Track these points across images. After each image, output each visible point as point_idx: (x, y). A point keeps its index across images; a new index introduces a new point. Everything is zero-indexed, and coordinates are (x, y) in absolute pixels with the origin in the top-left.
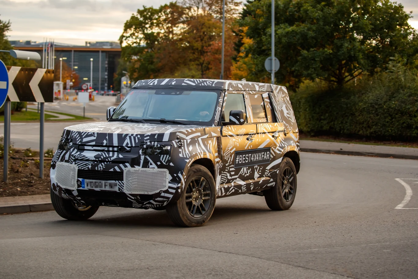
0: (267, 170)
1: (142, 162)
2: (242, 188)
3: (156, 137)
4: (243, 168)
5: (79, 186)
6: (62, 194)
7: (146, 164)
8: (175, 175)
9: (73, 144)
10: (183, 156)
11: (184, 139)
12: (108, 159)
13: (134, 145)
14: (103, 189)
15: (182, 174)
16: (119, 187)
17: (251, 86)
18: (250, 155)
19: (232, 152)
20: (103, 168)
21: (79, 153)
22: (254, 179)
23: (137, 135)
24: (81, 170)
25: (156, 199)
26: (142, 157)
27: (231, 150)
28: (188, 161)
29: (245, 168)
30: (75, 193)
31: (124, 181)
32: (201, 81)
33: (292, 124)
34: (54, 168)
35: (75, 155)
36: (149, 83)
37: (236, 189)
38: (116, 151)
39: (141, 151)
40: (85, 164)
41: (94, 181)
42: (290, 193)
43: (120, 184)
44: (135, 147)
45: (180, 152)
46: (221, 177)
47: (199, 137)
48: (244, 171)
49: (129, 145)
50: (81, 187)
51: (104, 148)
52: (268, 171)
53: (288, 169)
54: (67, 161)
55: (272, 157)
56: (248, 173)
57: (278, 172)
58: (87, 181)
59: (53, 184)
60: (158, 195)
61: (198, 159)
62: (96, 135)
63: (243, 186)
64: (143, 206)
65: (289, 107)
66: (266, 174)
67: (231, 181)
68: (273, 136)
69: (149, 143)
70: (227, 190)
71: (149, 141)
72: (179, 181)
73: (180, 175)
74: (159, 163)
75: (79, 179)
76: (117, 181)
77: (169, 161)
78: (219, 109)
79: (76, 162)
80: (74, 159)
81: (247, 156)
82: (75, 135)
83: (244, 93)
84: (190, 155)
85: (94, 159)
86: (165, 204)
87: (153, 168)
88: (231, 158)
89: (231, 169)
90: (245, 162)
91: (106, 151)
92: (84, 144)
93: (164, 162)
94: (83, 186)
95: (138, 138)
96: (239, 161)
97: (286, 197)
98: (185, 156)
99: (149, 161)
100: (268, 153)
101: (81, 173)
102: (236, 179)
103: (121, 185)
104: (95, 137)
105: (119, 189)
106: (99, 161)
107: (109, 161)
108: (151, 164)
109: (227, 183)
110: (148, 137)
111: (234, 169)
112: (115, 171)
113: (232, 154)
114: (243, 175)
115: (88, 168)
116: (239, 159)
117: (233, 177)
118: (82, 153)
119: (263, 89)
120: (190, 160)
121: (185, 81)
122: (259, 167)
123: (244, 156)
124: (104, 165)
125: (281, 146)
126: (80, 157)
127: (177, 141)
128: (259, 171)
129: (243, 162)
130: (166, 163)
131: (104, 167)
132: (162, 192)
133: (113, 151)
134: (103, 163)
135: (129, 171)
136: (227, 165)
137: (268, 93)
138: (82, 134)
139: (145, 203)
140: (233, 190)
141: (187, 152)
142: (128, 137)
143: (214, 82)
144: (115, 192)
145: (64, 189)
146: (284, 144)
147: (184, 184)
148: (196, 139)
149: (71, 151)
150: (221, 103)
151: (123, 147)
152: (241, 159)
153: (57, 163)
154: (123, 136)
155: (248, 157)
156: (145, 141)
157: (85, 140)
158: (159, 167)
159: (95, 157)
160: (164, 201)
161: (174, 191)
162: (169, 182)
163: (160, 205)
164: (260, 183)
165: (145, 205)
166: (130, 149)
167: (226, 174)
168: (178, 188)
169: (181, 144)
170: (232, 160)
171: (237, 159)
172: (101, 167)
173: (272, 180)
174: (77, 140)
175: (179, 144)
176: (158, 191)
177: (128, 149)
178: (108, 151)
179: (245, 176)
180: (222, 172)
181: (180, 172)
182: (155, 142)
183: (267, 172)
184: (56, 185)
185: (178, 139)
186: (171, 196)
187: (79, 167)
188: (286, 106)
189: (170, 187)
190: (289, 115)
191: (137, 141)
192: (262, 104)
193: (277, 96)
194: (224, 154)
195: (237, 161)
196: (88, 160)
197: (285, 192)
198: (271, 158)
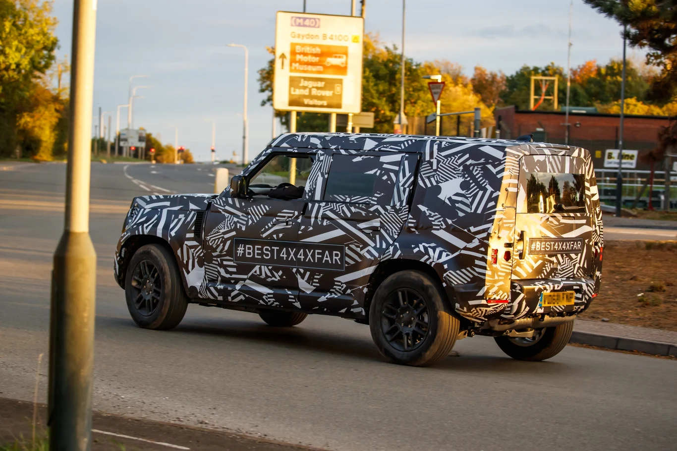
0: (339, 282)
2: (264, 297)
4: (259, 266)
18: (276, 248)
19: (226, 236)
27: (225, 233)
29: (265, 268)
37: (247, 296)
46: (206, 271)
48: (262, 270)
52: (344, 286)
55: (351, 262)
56: (274, 277)
57: (365, 291)
61: (137, 234)
63: (267, 295)
66: (337, 289)
67: (232, 281)
70: (224, 293)
81: (267, 249)
88: (224, 246)
89: (226, 263)
90: (262, 257)
96: (244, 254)
100: (337, 254)
102: (244, 280)
109: (223, 282)
111: (235, 264)
113: (227, 240)
114: (262, 277)
117: (235, 276)
122: (309, 273)
123: (256, 247)
125: (379, 247)
128: (310, 279)
129: (257, 257)
136: (214, 254)
140: (241, 297)
152: (251, 251)
155: (272, 251)
164: (319, 300)
167: (217, 268)
170: (226, 248)
171: (240, 248)
173: (356, 302)
179: (268, 279)
180: (205, 263)
183: (339, 286)
194: (208, 238)
195: (240, 252)
198: (347, 263)
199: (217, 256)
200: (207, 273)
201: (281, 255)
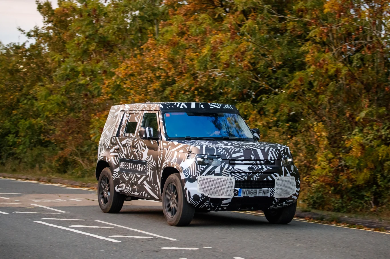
1: (283, 171)
3: (286, 151)
5: (235, 195)
6: (205, 203)
7: (285, 174)
8: (297, 181)
9: (223, 159)
13: (276, 159)
14: (257, 195)
16: (271, 193)
21: (231, 167)
23: (276, 150)
24: (238, 181)
25: (287, 201)
26: (283, 168)
30: (227, 201)
31: (275, 188)
39: (281, 163)
40: (242, 176)
43: (272, 190)
49: (273, 159)
50: (237, 195)
51: (252, 162)
54: (218, 174)
58: (243, 190)
60: (291, 197)
62: (242, 151)
69: (284, 157)
75: (236, 189)
76: (269, 188)
77: (294, 170)
79: (233, 175)
80: (230, 172)
82: (223, 152)
87: (289, 176)
91: (254, 164)
92: (234, 160)
94: (239, 194)
95: (277, 153)
99: (287, 171)
101: (238, 184)
103: (273, 192)
104: (242, 153)
105: (271, 195)
106: (253, 172)
107: (261, 172)
108: (288, 173)
110: (283, 152)
112: (268, 180)
115: (245, 179)
118: (234, 167)
121: (210, 105)
124: (258, 176)
126: (236, 171)
130: (293, 172)
131: (259, 178)
132: (293, 195)
133: (261, 164)
134: (257, 174)
135: (278, 179)
138: (230, 151)
142: (270, 152)
144: (267, 197)
145: (211, 199)
149: (222, 166)
151: (268, 160)
153: (200, 176)
154: (266, 151)
156: (282, 155)
157: (234, 156)
159: (248, 169)
160: (291, 202)
161: (298, 194)
162: (296, 187)
165: (276, 207)
166: (274, 162)
172: (256, 177)
174: (226, 156)
176: (291, 195)
177: (272, 162)
178: (257, 164)
182: (286, 155)
186: (296, 198)
189: (297, 191)
191: (277, 155)
196: (244, 172)
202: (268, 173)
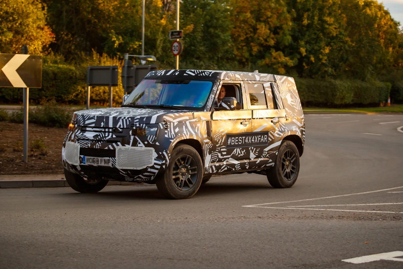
0: (265, 151)
1: (131, 141)
2: (236, 166)
3: (144, 120)
4: (236, 149)
5: (81, 162)
6: (70, 169)
7: (135, 144)
8: (161, 153)
9: (78, 126)
10: (169, 136)
11: (170, 122)
12: (104, 139)
13: (125, 127)
14: (100, 164)
15: (166, 152)
16: (112, 163)
17: (251, 76)
18: (244, 137)
19: (223, 134)
20: (99, 146)
21: (82, 133)
22: (249, 159)
23: (128, 118)
24: (83, 148)
25: (144, 174)
26: (132, 137)
27: (222, 132)
28: (172, 141)
29: (238, 150)
30: (79, 168)
31: (116, 158)
32: (200, 72)
33: (297, 111)
34: (64, 147)
35: (78, 135)
36: (157, 74)
37: (229, 167)
38: (111, 132)
39: (131, 132)
40: (86, 143)
41: (92, 157)
42: (292, 172)
43: (113, 160)
44: (126, 128)
45: (166, 133)
46: (212, 156)
47: (187, 120)
48: (237, 151)
49: (122, 127)
50: (82, 162)
51: (101, 129)
52: (267, 153)
53: (288, 151)
54: (73, 141)
55: (271, 140)
56: (241, 153)
57: (277, 154)
58: (86, 157)
59: (64, 160)
60: (145, 170)
61: (183, 139)
62: (96, 118)
63: (237, 165)
64: (135, 180)
65: (294, 96)
66: (264, 155)
67: (223, 160)
68: (272, 122)
69: (138, 125)
70: (218, 168)
71: (138, 123)
72: (164, 158)
73: (165, 153)
74: (146, 143)
75: (81, 156)
76: (111, 158)
77: (155, 141)
78: (212, 96)
79: (79, 141)
80: (77, 138)
81: (240, 138)
82: (80, 119)
83: (242, 83)
84: (175, 136)
85: (93, 139)
86: (152, 178)
87: (141, 147)
88: (222, 140)
89: (222, 150)
90: (238, 143)
91: (103, 132)
92: (86, 126)
93: (151, 141)
94: (84, 162)
95: (129, 121)
96: (231, 143)
97: (287, 176)
98: (170, 137)
99: (138, 141)
100: (266, 137)
101: (83, 151)
102: (228, 158)
103: (114, 162)
104: (95, 119)
105: (112, 165)
106: (97, 140)
107: (104, 141)
108: (139, 143)
109: (218, 162)
110: (138, 120)
111: (226, 150)
112: (109, 149)
113: (223, 136)
114: (237, 155)
115: (88, 146)
116: (231, 141)
117: (225, 157)
118: (84, 134)
119: (265, 79)
120: (175, 140)
121: (186, 72)
122: (255, 149)
123: (236, 138)
124: (100, 144)
125: (281, 130)
126: (82, 137)
127: (164, 123)
128: (255, 152)
129: (236, 144)
130: (152, 143)
131: (101, 146)
132: (148, 168)
133: (109, 132)
134: (99, 142)
135: (120, 149)
136: (217, 146)
137: (270, 82)
138: (85, 117)
139: (135, 177)
140: (226, 169)
141: (173, 133)
142: (121, 120)
143: (211, 72)
144: (110, 167)
145: (71, 165)
146: (284, 129)
147: (168, 161)
148: (184, 122)
149: (76, 132)
150: (215, 91)
151: (117, 128)
152: (234, 141)
153: (67, 142)
154: (117, 118)
155: (242, 140)
156: (134, 123)
157: (87, 122)
158: (146, 146)
159: (94, 137)
160: (152, 176)
161: (159, 167)
162: (155, 160)
163: (149, 179)
164: (257, 163)
165: (136, 179)
166: (122, 130)
167: (217, 154)
168: (163, 164)
169: (167, 126)
171: (229, 140)
172: (98, 145)
173: (271, 160)
174: (81, 122)
175: (165, 126)
176: (145, 167)
177: (120, 130)
178: (105, 132)
179: (239, 156)
180: (212, 152)
181: (165, 150)
182: (143, 124)
183: (265, 153)
184: (65, 161)
185: (164, 121)
186: (156, 171)
187: (81, 146)
188: (291, 95)
189: (155, 164)
190: (294, 103)
191: (128, 123)
192: (263, 92)
193: (281, 85)
194: (214, 136)
195: (229, 142)
196: (88, 140)
197: (287, 172)
198: (269, 141)
199: (219, 147)
200: (212, 157)
201: (246, 141)
202: (110, 141)
